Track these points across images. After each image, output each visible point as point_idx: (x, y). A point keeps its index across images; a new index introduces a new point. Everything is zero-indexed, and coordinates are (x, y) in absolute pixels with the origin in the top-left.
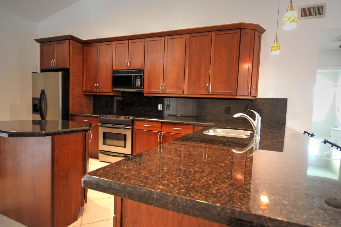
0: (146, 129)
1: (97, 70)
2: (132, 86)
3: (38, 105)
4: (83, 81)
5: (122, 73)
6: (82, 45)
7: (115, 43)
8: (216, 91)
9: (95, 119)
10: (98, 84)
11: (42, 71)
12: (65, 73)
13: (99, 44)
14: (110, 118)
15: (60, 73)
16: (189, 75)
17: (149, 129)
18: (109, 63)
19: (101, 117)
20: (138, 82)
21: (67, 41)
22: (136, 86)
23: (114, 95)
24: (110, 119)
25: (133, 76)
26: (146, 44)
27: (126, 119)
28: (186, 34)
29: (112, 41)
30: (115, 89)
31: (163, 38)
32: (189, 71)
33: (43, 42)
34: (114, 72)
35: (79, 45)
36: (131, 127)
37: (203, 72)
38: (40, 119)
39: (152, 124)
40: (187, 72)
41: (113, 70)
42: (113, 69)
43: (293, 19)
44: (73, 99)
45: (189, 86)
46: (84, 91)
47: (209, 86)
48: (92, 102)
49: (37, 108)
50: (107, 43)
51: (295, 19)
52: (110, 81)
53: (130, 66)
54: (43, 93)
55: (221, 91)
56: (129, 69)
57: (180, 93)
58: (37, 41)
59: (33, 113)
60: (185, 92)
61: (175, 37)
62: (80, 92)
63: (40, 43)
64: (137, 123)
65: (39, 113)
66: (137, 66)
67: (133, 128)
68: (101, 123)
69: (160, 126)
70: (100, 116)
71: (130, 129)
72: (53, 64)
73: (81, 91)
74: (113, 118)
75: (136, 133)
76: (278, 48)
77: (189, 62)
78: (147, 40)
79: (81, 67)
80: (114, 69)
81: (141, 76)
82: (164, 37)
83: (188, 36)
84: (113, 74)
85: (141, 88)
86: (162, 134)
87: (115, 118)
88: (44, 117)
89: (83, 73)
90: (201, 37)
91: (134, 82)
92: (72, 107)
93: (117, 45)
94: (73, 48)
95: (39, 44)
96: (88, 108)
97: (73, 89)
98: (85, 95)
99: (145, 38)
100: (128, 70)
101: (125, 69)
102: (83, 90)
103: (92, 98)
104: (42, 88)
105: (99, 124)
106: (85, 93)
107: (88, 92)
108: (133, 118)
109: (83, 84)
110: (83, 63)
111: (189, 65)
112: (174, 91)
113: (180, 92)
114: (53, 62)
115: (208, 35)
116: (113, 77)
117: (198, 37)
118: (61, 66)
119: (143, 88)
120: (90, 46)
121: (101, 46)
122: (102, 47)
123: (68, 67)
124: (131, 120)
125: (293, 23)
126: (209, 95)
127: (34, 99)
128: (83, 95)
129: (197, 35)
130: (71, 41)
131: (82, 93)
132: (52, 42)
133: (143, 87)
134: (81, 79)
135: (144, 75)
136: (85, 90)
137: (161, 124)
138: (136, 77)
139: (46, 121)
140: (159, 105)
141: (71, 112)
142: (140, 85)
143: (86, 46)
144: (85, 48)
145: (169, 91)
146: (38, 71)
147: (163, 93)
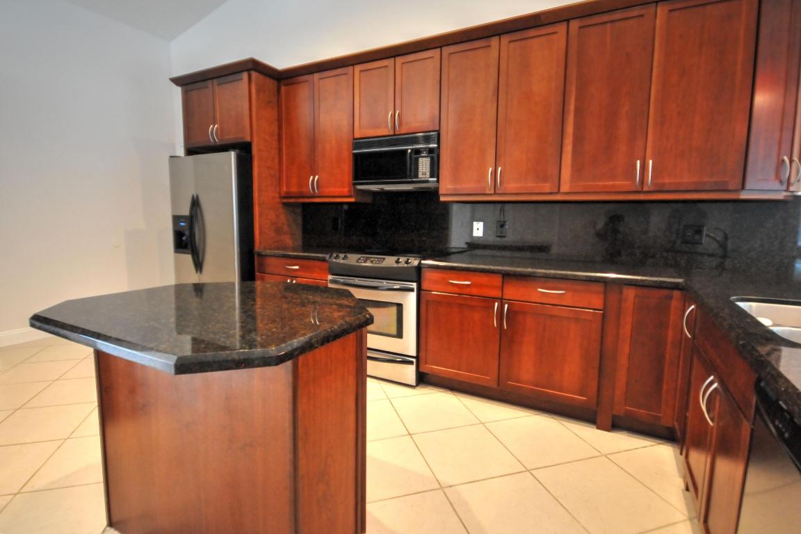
0: (457, 290)
1: (313, 142)
2: (406, 177)
3: (187, 233)
4: (280, 170)
5: (380, 144)
6: (276, 83)
7: (358, 68)
8: (666, 181)
9: (318, 263)
10: (317, 177)
11: (190, 151)
12: (243, 154)
13: (316, 76)
14: (357, 262)
15: (233, 154)
16: (578, 140)
17: (467, 291)
18: (345, 122)
19: (334, 260)
20: (424, 165)
21: (245, 75)
22: (417, 176)
23: (357, 201)
24: (357, 264)
25: (409, 151)
26: (444, 62)
27: (400, 265)
28: (568, 21)
29: (350, 65)
30: (359, 187)
31: (494, 41)
32: (578, 126)
33: (190, 83)
34: (357, 143)
35: (271, 84)
36: (414, 285)
37: (623, 127)
39: (475, 278)
40: (570, 129)
41: (354, 139)
42: (355, 137)
44: (260, 215)
45: (578, 169)
46: (283, 195)
47: (644, 167)
48: (300, 220)
49: (184, 238)
50: (339, 71)
52: (347, 168)
53: (400, 124)
54: (195, 203)
55: (686, 179)
56: (397, 133)
57: (548, 191)
58: (177, 81)
59: (176, 252)
60: (565, 188)
61: (532, 33)
62: (274, 198)
63: (182, 85)
64: (428, 275)
65: (190, 251)
66: (417, 125)
67: (419, 289)
68: (333, 274)
69: (500, 284)
70: (330, 257)
71: (412, 290)
72: (213, 132)
73: (277, 195)
74: (365, 262)
75: (427, 301)
77: (576, 100)
78: (448, 50)
79: (276, 137)
80: (357, 135)
81: (431, 151)
82: (497, 38)
83: (575, 25)
84: (354, 149)
85: (433, 181)
86: (506, 306)
87: (372, 262)
88: (200, 259)
89: (280, 150)
90: (618, 24)
91: (413, 167)
92: (260, 233)
93: (363, 74)
94: (258, 91)
95: (181, 89)
97: (260, 191)
98: (284, 204)
99: (441, 47)
100: (395, 135)
101: (386, 133)
102: (280, 193)
103: (299, 210)
104: (193, 192)
105: (330, 277)
106: (285, 201)
107: (291, 197)
108: (420, 263)
109: (280, 179)
110: (280, 127)
111: (577, 110)
112: (530, 185)
113: (547, 187)
114: (213, 129)
116: (356, 156)
117: (609, 25)
118: (231, 137)
119: (438, 182)
120: (293, 84)
121: (321, 81)
122: (325, 83)
123: (248, 139)
124: (415, 267)
126: (641, 192)
127: (176, 219)
128: (281, 205)
129: (605, 18)
130: (254, 74)
131: (278, 200)
132: (210, 82)
133: (438, 178)
134: (277, 167)
135: (439, 147)
136: (287, 193)
137: (501, 279)
138: (418, 152)
140: (475, 224)
141: (258, 248)
142: (428, 174)
143: (285, 85)
144: (283, 88)
145: (512, 186)
146: (181, 152)
147: (495, 193)
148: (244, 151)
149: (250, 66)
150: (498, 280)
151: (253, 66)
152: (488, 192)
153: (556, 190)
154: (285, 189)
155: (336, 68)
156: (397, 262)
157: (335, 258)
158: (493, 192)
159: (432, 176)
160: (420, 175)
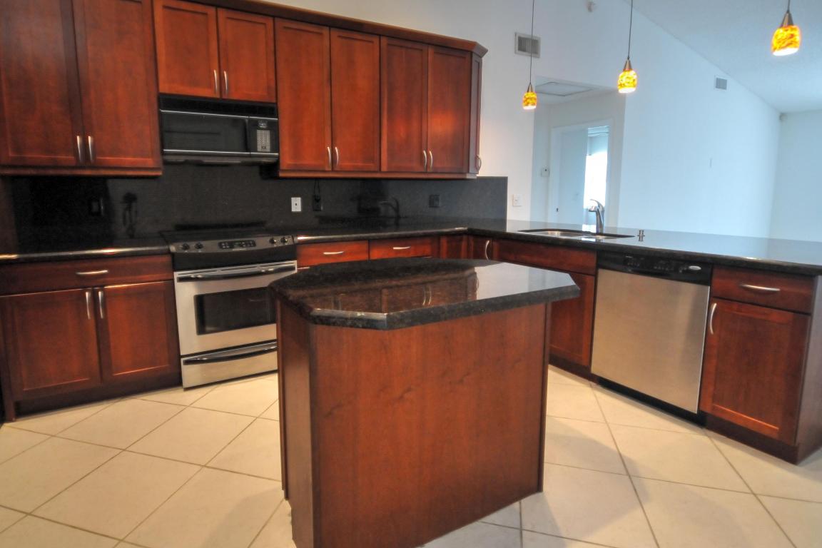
0: (332, 260)
8: (438, 166)
10: (90, 139)
20: (263, 137)
22: (256, 150)
25: (247, 121)
28: (380, 35)
36: (295, 263)
40: (385, 122)
42: (162, 91)
45: (391, 153)
47: (427, 155)
53: (229, 87)
55: (446, 165)
56: (225, 97)
57: (372, 169)
60: (384, 168)
66: (249, 92)
69: (367, 249)
71: (293, 269)
74: (232, 247)
77: (388, 101)
80: (164, 90)
82: (327, 28)
84: (162, 107)
85: (274, 156)
100: (221, 99)
101: (209, 95)
105: (177, 275)
108: (297, 240)
111: (388, 108)
112: (359, 164)
113: (372, 166)
115: (422, 50)
117: (404, 49)
119: (278, 157)
126: (426, 173)
133: (278, 153)
135: (278, 121)
140: (293, 199)
142: (268, 148)
145: (346, 165)
147: (333, 170)
150: (364, 246)
152: (327, 169)
153: (377, 169)
156: (273, 242)
158: (330, 169)
159: (272, 151)
160: (259, 148)
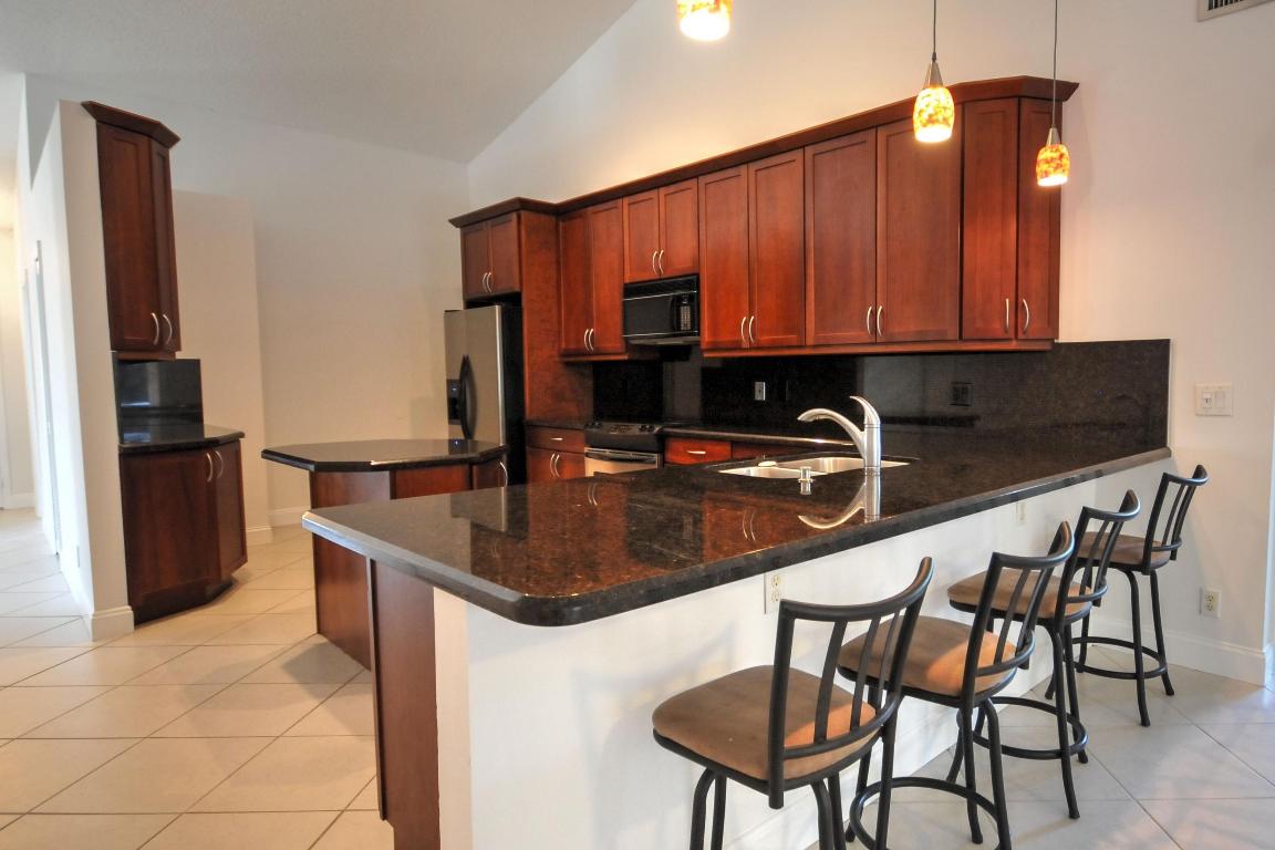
0: (694, 461)
3: (459, 399)
4: (559, 322)
6: (552, 218)
7: (627, 201)
8: (896, 330)
10: (592, 330)
11: (471, 304)
12: (510, 307)
13: (590, 210)
14: (609, 430)
15: (497, 308)
18: (616, 265)
19: (591, 429)
21: (514, 215)
22: (679, 327)
23: (632, 358)
24: (610, 433)
25: (673, 298)
26: (702, 195)
27: (644, 434)
29: (621, 198)
31: (743, 169)
32: (818, 267)
33: (469, 224)
34: (627, 290)
35: (546, 219)
36: (656, 457)
38: (462, 437)
39: (709, 447)
40: (810, 272)
41: (625, 285)
42: (625, 282)
43: (930, 116)
45: (820, 317)
46: (562, 353)
47: (874, 313)
48: (590, 383)
49: (457, 407)
50: (610, 204)
51: (936, 113)
52: (617, 320)
53: (665, 267)
54: (466, 363)
55: (913, 328)
56: (662, 277)
57: (795, 344)
58: (455, 222)
59: (450, 423)
60: (810, 341)
62: (552, 357)
63: (461, 227)
64: (674, 445)
65: (461, 421)
66: (680, 267)
67: (663, 462)
68: (591, 446)
69: (729, 454)
70: (586, 426)
71: (654, 462)
72: (486, 281)
73: (556, 354)
74: (615, 430)
76: (1054, 165)
78: (703, 180)
79: (553, 283)
80: (627, 281)
81: (691, 298)
82: (746, 166)
84: (625, 296)
85: (694, 334)
87: (621, 431)
88: (470, 430)
89: (559, 299)
90: (845, 151)
91: (676, 317)
92: (531, 399)
93: (633, 207)
94: (528, 233)
95: (458, 230)
96: (579, 402)
98: (567, 364)
100: (660, 279)
101: (652, 277)
102: (559, 351)
103: (588, 371)
104: (464, 352)
105: (586, 450)
106: (566, 359)
108: (661, 431)
109: (559, 333)
110: (558, 270)
111: (815, 248)
112: (780, 337)
113: (794, 338)
114: (487, 277)
115: (864, 142)
116: (627, 305)
117: (838, 151)
118: (502, 287)
119: (699, 334)
121: (595, 216)
123: (517, 289)
124: (657, 435)
125: (930, 126)
126: (875, 344)
127: (450, 383)
128: (562, 365)
130: (523, 213)
131: (557, 359)
133: (699, 329)
134: (554, 318)
135: (698, 293)
136: (565, 350)
137: (729, 448)
138: (679, 299)
139: (476, 442)
140: (757, 384)
141: (529, 415)
143: (564, 221)
144: (561, 224)
145: (765, 339)
146: (459, 305)
147: (751, 347)
148: (512, 304)
149: (517, 206)
150: (727, 449)
151: (523, 205)
152: (743, 346)
153: (802, 342)
154: (563, 346)
155: (607, 201)
156: (641, 430)
157: (597, 427)
158: (749, 346)
159: (693, 328)
160: (683, 327)
